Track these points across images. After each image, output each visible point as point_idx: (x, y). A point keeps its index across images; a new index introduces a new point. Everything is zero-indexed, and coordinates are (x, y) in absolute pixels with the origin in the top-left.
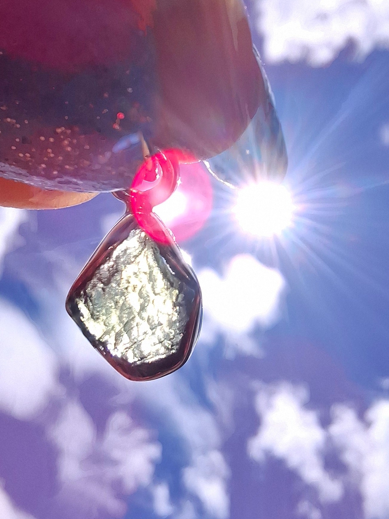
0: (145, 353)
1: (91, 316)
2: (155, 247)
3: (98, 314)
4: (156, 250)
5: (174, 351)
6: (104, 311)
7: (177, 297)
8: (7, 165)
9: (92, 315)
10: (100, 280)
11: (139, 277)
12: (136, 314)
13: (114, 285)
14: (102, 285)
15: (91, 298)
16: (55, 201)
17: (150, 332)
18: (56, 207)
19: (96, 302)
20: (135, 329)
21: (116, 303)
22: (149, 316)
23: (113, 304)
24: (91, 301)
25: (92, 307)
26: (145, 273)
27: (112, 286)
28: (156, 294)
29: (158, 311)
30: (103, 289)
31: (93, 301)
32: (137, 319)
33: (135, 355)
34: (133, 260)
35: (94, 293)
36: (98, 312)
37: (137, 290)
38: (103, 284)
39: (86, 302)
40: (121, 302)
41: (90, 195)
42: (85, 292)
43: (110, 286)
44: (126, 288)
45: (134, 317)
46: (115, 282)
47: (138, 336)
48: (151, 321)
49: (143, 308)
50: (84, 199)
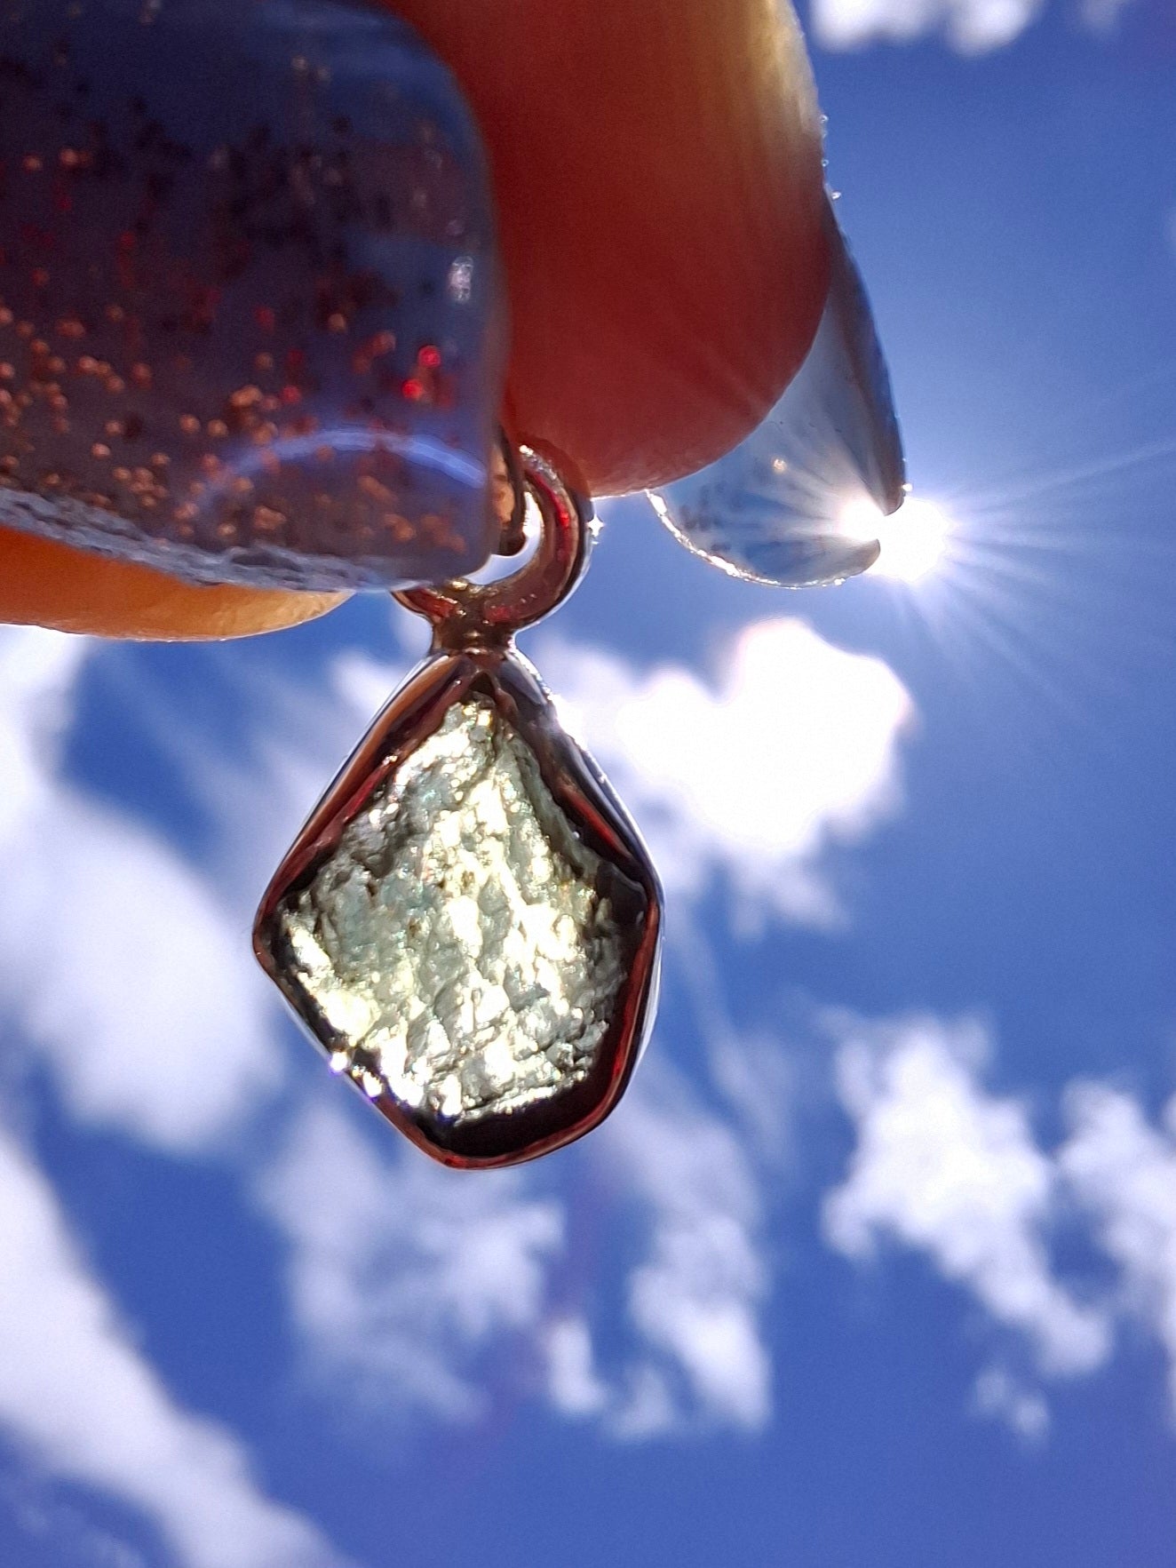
0: (497, 1084)
1: (333, 971)
2: (526, 756)
3: (354, 964)
4: (530, 765)
5: (580, 1075)
6: (373, 956)
7: (594, 906)
8: (80, 506)
9: (338, 970)
10: (358, 859)
11: (480, 848)
12: (471, 963)
13: (401, 874)
14: (366, 876)
15: (334, 918)
16: (222, 617)
17: (511, 1017)
18: (224, 634)
19: (348, 927)
20: (466, 1010)
21: (413, 929)
22: (508, 968)
23: (401, 935)
24: (333, 925)
25: (336, 943)
26: (498, 837)
27: (396, 876)
28: (529, 901)
29: (537, 953)
30: (371, 889)
31: (339, 927)
32: (475, 978)
33: (465, 1091)
34: (459, 796)
35: (340, 901)
36: (355, 958)
37: (475, 889)
38: (367, 873)
39: (317, 929)
40: (425, 927)
41: (329, 599)
42: (313, 899)
43: (391, 876)
44: (441, 885)
45: (467, 972)
46: (406, 865)
47: (475, 1031)
48: (512, 983)
49: (491, 946)
50: (310, 613)
